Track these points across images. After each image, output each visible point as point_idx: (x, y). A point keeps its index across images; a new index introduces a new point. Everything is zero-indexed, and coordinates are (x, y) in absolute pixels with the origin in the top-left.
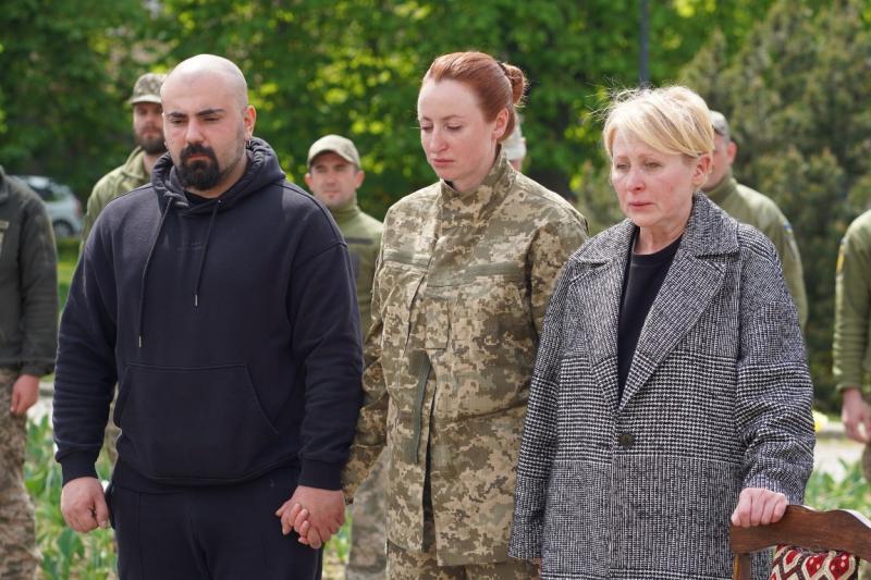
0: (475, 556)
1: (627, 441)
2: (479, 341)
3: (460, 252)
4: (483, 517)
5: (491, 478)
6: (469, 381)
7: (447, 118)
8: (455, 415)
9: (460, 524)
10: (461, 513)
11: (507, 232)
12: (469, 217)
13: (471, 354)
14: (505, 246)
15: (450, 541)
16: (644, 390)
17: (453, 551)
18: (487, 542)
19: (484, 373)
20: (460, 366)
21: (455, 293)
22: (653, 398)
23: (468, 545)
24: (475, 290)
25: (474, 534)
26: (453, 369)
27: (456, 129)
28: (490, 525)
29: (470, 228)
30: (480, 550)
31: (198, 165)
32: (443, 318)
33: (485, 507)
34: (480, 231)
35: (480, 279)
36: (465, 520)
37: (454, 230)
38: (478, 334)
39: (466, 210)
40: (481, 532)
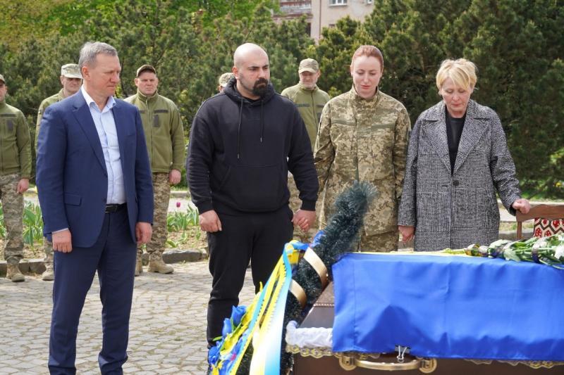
0: (379, 231)
1: (456, 183)
2: (382, 153)
3: (366, 120)
4: (381, 216)
5: (383, 202)
6: (368, 168)
7: (372, 71)
8: (373, 180)
9: (372, 219)
10: (373, 216)
11: (385, 113)
12: (369, 107)
13: (378, 157)
14: (386, 118)
15: (369, 226)
16: (462, 166)
17: (371, 230)
18: (383, 225)
19: (382, 164)
20: (375, 162)
21: (369, 136)
22: (465, 167)
23: (376, 227)
24: (378, 134)
25: (378, 223)
26: (372, 162)
27: (373, 74)
28: (384, 219)
29: (369, 111)
30: (381, 228)
31: (263, 86)
32: (365, 145)
33: (381, 212)
34: (373, 112)
35: (379, 130)
36: (374, 218)
37: (364, 112)
38: (381, 150)
39: (367, 104)
40: (380, 222)
